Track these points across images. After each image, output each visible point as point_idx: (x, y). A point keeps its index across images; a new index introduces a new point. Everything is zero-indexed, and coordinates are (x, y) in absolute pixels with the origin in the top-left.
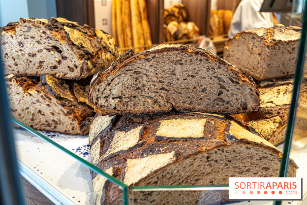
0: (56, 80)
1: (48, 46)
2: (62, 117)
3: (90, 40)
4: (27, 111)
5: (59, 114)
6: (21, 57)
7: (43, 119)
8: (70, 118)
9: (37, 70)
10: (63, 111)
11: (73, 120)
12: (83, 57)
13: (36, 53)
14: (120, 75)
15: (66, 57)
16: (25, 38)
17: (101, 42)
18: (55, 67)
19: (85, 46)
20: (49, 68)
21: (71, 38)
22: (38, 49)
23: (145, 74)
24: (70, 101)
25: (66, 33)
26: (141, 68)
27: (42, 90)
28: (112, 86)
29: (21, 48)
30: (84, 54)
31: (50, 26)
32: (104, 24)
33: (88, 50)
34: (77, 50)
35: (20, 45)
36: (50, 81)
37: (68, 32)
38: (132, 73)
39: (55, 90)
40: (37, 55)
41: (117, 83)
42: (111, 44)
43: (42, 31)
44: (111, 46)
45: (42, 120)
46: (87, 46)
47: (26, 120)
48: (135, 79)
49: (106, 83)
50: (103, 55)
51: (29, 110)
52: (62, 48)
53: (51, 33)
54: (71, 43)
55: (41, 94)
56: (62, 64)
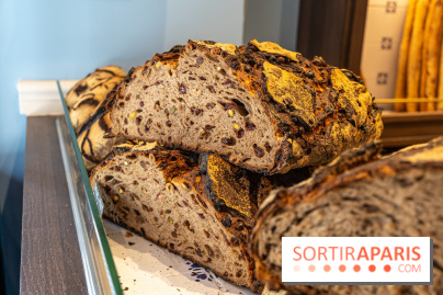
0: (228, 167)
1: (227, 98)
2: (223, 245)
3: (314, 95)
4: (167, 215)
5: (217, 238)
6: (178, 111)
7: (191, 239)
8: (234, 251)
9: (200, 141)
10: (225, 236)
11: (240, 258)
12: (288, 130)
13: (204, 108)
14: (327, 205)
15: (254, 126)
16: (190, 78)
17: (336, 99)
18: (231, 142)
19: (297, 107)
20: (220, 140)
21: (269, 89)
22: (208, 101)
23: (389, 216)
24: (244, 217)
25: (263, 75)
26: (381, 199)
27: (195, 185)
28: (304, 227)
29: (181, 96)
30: (290, 123)
31: (235, 60)
32: (383, 47)
33: (301, 115)
34: (277, 115)
35: (180, 90)
36: (216, 167)
37: (267, 75)
38: (356, 207)
39: (217, 190)
40: (205, 113)
41: (316, 222)
42: (360, 105)
43: (219, 68)
44: (358, 109)
45: (189, 239)
46: (303, 106)
47: (165, 230)
48: (361, 223)
49: (293, 216)
50: (334, 128)
51: (170, 215)
52: (249, 106)
53: (235, 74)
54: (268, 99)
55: (192, 193)
56: (244, 138)
